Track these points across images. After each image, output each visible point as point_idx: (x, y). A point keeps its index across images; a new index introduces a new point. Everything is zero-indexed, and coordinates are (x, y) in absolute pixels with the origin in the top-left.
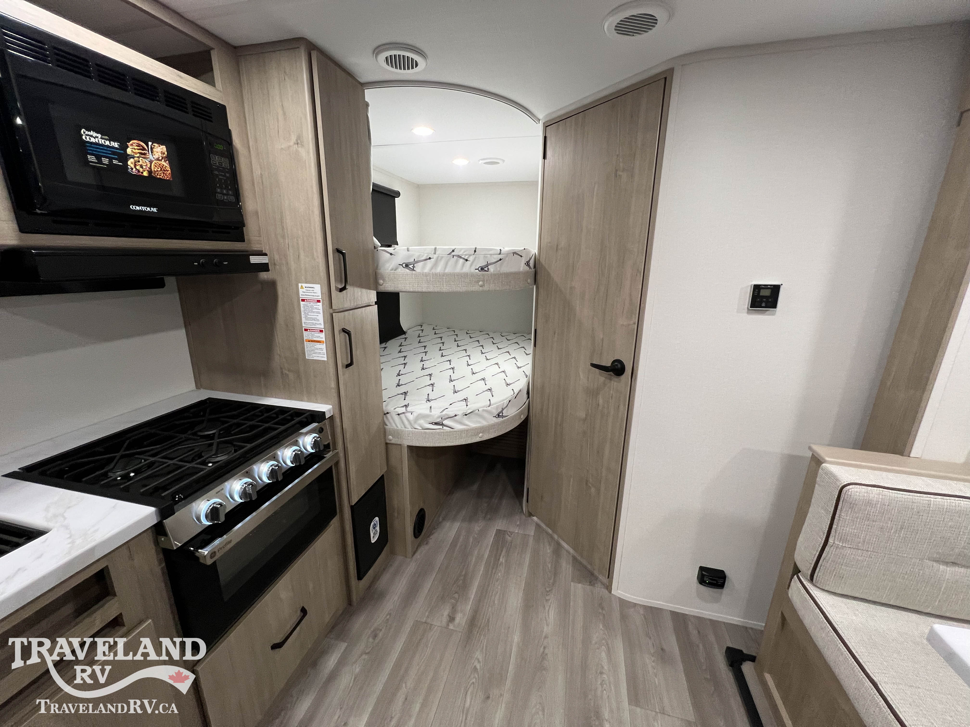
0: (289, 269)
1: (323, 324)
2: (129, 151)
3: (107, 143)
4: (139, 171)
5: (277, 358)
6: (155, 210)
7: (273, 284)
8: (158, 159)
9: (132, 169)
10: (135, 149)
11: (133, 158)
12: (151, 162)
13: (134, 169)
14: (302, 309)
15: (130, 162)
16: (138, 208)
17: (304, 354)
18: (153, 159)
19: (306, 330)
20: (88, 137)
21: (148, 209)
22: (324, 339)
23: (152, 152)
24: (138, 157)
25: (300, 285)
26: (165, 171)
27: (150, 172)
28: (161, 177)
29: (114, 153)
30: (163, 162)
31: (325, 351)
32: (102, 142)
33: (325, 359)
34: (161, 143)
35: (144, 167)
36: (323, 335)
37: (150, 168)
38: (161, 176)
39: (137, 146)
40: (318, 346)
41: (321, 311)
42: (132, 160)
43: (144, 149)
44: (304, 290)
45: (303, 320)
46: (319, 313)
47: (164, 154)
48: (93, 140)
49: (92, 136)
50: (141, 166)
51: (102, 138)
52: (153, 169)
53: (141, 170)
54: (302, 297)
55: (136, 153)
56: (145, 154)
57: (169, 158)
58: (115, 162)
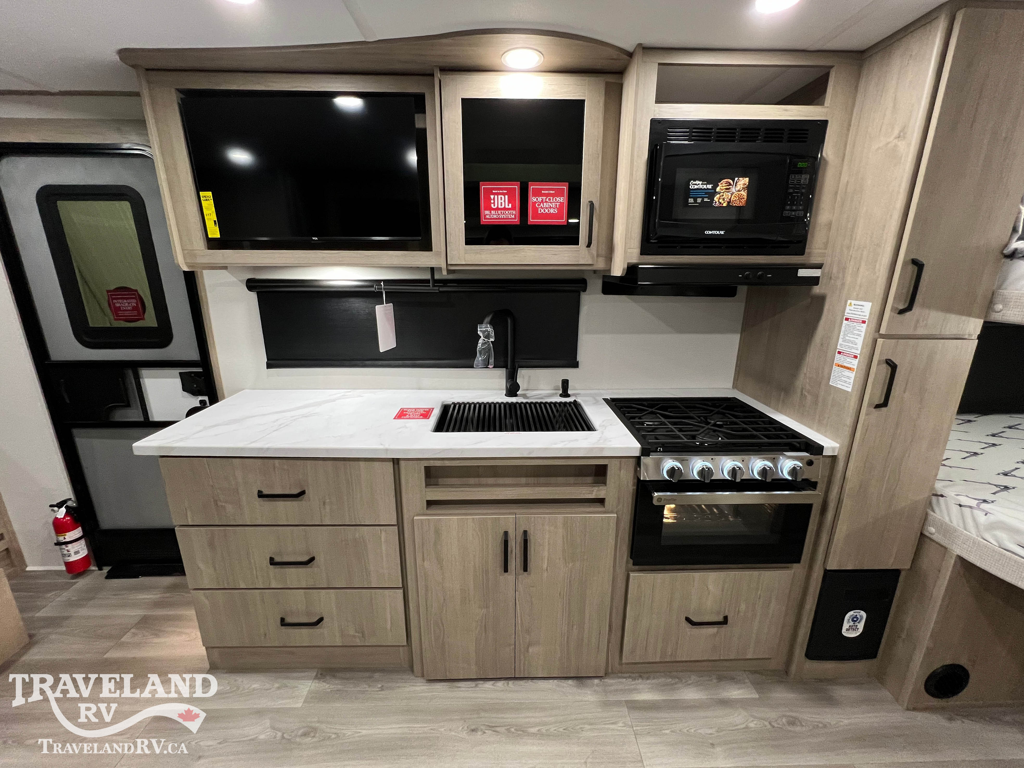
0: (843, 284)
1: (860, 349)
2: (718, 189)
3: (705, 187)
4: (720, 203)
5: (801, 377)
6: (722, 233)
7: (822, 299)
8: (739, 191)
9: (716, 202)
10: (723, 186)
11: (719, 194)
12: (732, 194)
13: (717, 203)
14: (843, 329)
15: (716, 199)
16: (710, 232)
17: (829, 379)
18: (735, 191)
19: (839, 353)
20: (693, 186)
21: (718, 232)
22: (855, 367)
23: (736, 186)
24: (723, 193)
25: (849, 301)
26: (741, 199)
27: (729, 203)
28: (737, 205)
29: (706, 193)
30: (742, 192)
31: (852, 381)
32: (701, 186)
33: (849, 390)
34: (744, 176)
35: (726, 199)
36: (856, 362)
37: (730, 199)
38: (737, 204)
39: (726, 184)
40: (847, 373)
41: (863, 334)
42: (718, 196)
43: (730, 185)
44: (852, 308)
45: (840, 341)
46: (859, 335)
47: (746, 184)
48: (696, 187)
49: (696, 184)
50: (724, 199)
51: (702, 184)
52: (732, 200)
53: (723, 202)
54: (847, 315)
55: (722, 190)
56: (729, 189)
57: (749, 188)
58: (706, 200)
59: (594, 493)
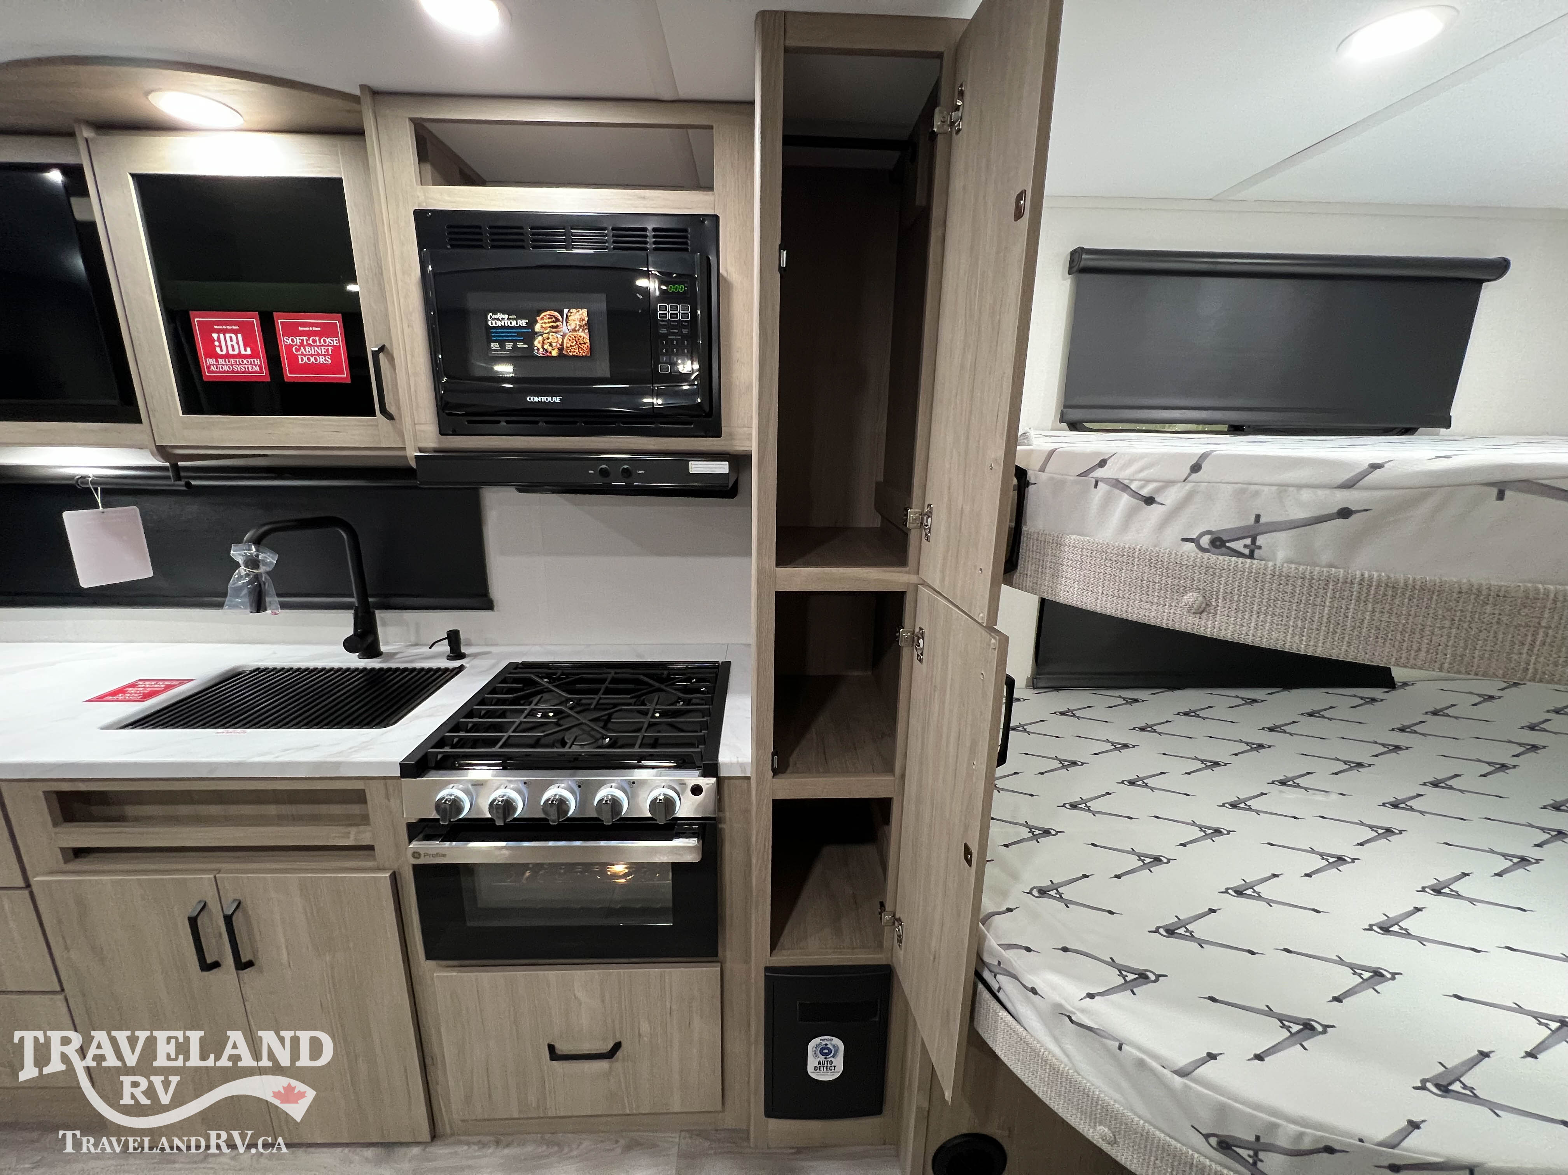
2: (538, 328)
3: (514, 323)
4: (547, 351)
6: (557, 399)
8: (574, 330)
9: (538, 350)
10: (545, 323)
11: (542, 335)
12: (563, 336)
13: (541, 350)
15: (537, 343)
16: (536, 399)
18: (567, 331)
20: (494, 322)
21: (550, 399)
23: (567, 322)
24: (548, 333)
26: (580, 344)
27: (561, 350)
28: (575, 354)
29: (519, 334)
30: (580, 333)
32: (507, 323)
34: (578, 307)
35: (554, 345)
37: (562, 345)
38: (575, 352)
39: (549, 318)
42: (540, 338)
43: (557, 320)
47: (583, 320)
48: (499, 324)
49: (498, 319)
50: (551, 345)
51: (508, 319)
52: (565, 345)
53: (550, 349)
55: (545, 328)
56: (557, 327)
57: (590, 326)
58: (520, 345)
59: (352, 837)
